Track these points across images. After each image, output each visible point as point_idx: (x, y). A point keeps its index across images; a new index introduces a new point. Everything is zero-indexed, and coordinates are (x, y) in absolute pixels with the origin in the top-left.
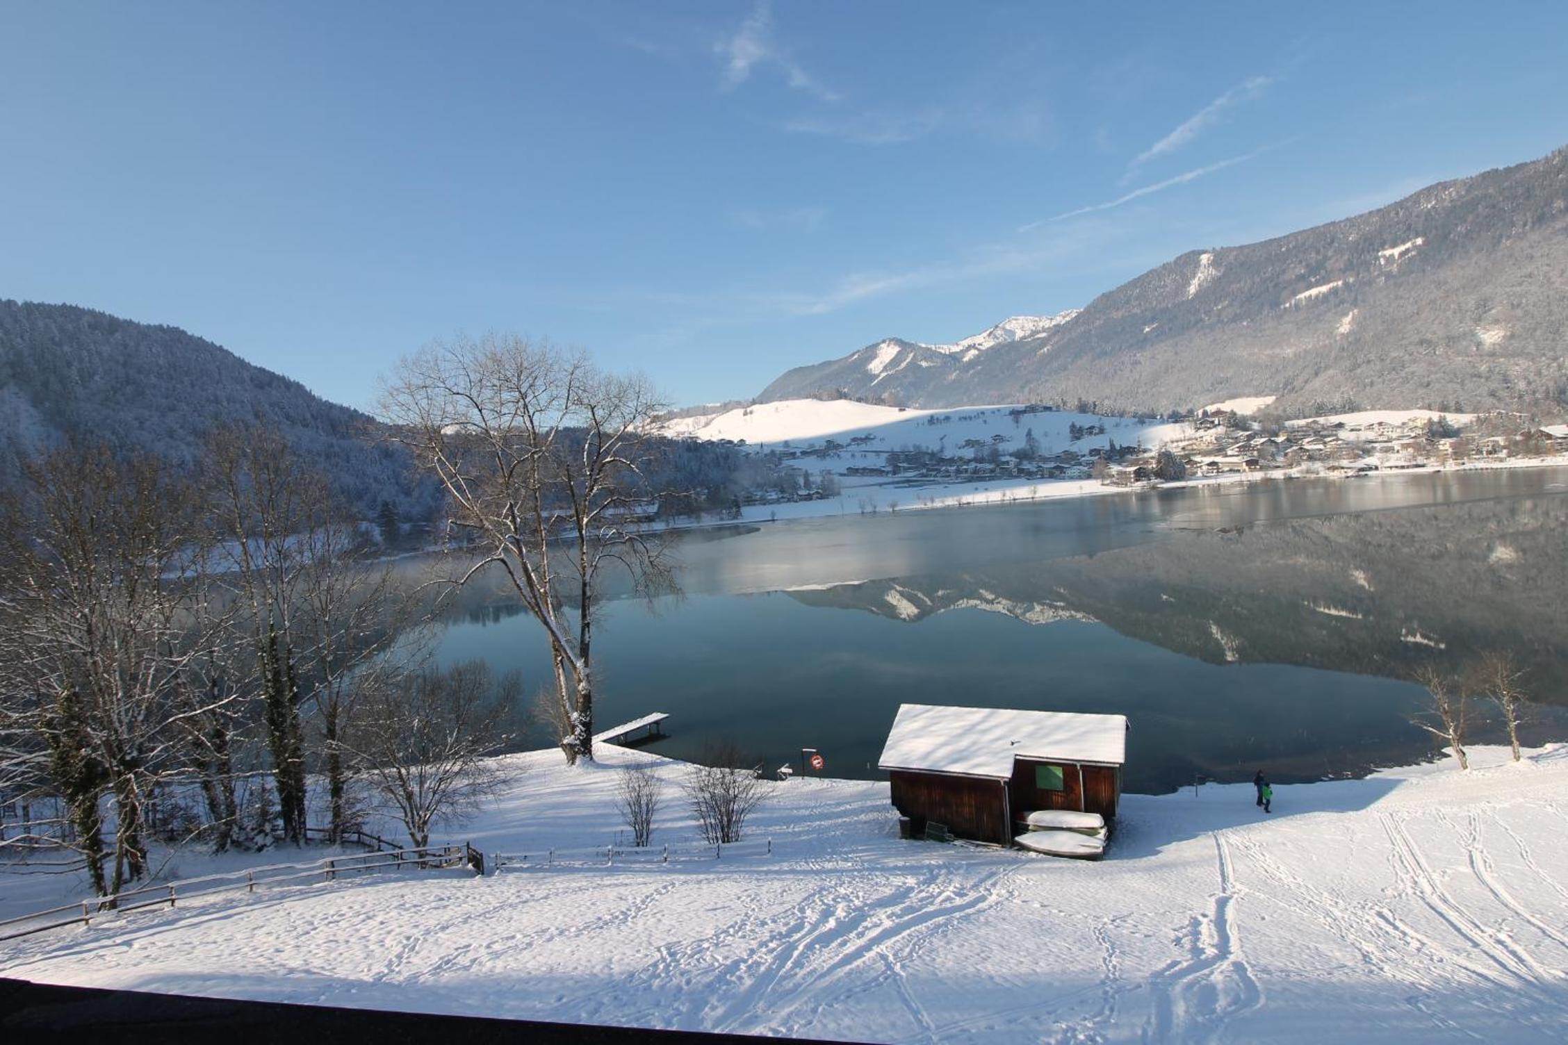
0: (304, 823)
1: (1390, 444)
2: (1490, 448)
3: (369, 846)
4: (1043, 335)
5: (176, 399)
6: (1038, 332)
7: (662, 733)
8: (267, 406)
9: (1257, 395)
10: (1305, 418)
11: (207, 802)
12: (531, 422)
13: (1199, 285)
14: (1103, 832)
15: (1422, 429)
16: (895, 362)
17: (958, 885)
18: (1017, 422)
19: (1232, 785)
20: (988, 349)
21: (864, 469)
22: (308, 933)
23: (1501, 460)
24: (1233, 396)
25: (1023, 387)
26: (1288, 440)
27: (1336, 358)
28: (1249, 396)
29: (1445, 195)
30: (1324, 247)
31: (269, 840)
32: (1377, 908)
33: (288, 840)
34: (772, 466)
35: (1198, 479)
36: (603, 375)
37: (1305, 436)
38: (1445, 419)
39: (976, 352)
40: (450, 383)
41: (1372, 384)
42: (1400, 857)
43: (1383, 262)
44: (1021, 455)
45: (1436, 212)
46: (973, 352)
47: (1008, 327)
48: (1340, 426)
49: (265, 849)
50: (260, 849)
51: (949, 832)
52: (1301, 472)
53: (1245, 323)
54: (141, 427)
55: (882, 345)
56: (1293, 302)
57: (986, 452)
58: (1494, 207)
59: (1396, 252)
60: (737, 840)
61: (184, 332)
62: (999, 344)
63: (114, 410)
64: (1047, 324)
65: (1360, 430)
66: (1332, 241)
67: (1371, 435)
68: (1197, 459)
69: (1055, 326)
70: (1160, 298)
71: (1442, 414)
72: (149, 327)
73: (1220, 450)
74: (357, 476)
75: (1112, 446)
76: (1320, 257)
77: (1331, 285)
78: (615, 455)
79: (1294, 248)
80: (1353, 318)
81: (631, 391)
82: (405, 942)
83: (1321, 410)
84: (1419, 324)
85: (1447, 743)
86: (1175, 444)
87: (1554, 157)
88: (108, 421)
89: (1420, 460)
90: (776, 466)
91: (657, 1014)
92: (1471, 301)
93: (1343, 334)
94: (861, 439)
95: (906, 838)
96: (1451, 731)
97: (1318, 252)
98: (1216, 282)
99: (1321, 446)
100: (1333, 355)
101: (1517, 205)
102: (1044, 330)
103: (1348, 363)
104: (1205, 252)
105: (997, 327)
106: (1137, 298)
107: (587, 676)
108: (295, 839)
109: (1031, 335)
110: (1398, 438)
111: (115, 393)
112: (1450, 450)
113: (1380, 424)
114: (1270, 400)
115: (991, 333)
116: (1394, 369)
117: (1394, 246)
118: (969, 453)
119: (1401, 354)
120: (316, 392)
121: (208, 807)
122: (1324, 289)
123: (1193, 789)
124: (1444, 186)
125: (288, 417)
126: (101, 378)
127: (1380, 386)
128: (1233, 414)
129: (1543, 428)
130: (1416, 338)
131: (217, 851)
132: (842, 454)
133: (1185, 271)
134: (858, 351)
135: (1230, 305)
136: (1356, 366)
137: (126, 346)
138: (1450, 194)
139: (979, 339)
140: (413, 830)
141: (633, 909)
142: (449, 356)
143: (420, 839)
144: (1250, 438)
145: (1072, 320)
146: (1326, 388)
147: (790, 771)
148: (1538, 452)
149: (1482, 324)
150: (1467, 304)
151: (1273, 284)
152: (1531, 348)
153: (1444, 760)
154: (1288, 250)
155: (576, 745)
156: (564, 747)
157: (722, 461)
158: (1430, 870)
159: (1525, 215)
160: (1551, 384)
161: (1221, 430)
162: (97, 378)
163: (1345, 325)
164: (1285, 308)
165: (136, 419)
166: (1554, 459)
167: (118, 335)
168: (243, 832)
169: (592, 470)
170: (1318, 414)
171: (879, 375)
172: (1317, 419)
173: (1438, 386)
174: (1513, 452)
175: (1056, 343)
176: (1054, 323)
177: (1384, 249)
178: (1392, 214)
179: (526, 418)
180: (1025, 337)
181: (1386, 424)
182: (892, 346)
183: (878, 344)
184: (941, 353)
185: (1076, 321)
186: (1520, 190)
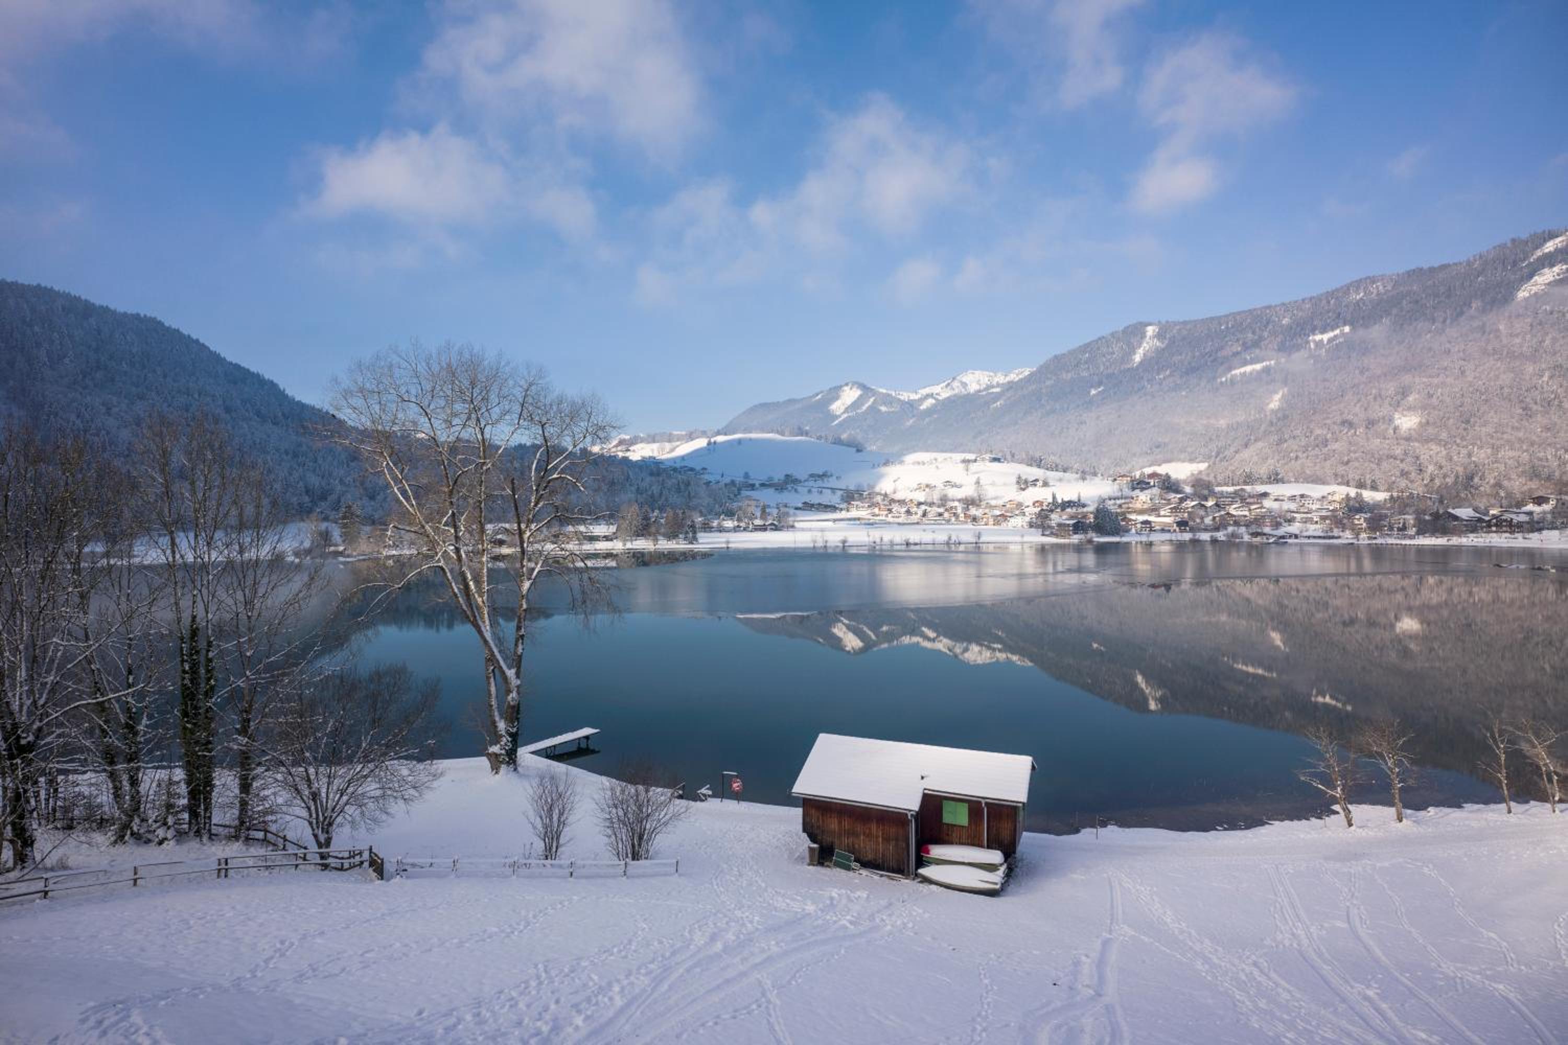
0: (210, 818)
1: (1309, 516)
2: (1401, 525)
3: (274, 845)
4: (998, 390)
5: (147, 388)
6: (993, 387)
7: (591, 748)
8: (239, 402)
9: (1192, 460)
10: (1233, 485)
11: (112, 791)
12: (482, 434)
13: (1144, 354)
14: (1003, 869)
15: (1340, 503)
16: (856, 405)
17: (855, 914)
18: (967, 470)
19: (1131, 830)
20: (945, 399)
21: (820, 504)
22: (181, 932)
23: (1411, 537)
24: (1169, 461)
25: (975, 437)
26: (1217, 505)
27: (1265, 432)
28: (1184, 461)
29: (1373, 289)
30: (1260, 329)
31: (170, 834)
32: (1254, 957)
33: (192, 834)
34: (732, 496)
35: (1132, 535)
36: (556, 394)
37: (1232, 503)
38: (1361, 495)
39: (933, 401)
40: (403, 390)
41: (1297, 458)
42: (1282, 908)
43: (1312, 345)
44: (969, 502)
45: (1364, 304)
46: (930, 401)
47: (964, 380)
48: (1265, 495)
49: (166, 842)
50: (161, 843)
51: (855, 861)
52: (1227, 535)
53: (1184, 393)
54: (108, 411)
55: (846, 388)
56: (1229, 376)
57: (936, 497)
58: (1417, 302)
59: (1325, 337)
60: (646, 858)
61: (160, 323)
62: (955, 395)
63: (81, 393)
64: (1001, 379)
65: (1283, 500)
66: (1268, 323)
67: (1293, 506)
68: (1133, 517)
69: (1009, 382)
70: (1108, 364)
71: (1359, 491)
72: (125, 315)
73: (1154, 510)
74: (323, 477)
75: (1054, 497)
76: (1256, 337)
77: (1264, 364)
78: (562, 472)
79: (1233, 327)
80: (1283, 396)
81: (582, 411)
82: (278, 946)
83: (1249, 479)
84: (1342, 405)
85: (1335, 801)
86: (1113, 502)
87: (1475, 260)
88: (75, 404)
89: (1336, 532)
90: (735, 496)
91: (517, 1033)
92: (1390, 388)
93: (1272, 410)
94: (819, 476)
95: (814, 865)
96: (1339, 789)
97: (1254, 333)
98: (1159, 352)
99: (1247, 513)
100: (1263, 428)
101: (1439, 302)
102: (998, 385)
103: (1276, 438)
104: (1150, 324)
105: (954, 379)
106: (1086, 363)
107: (518, 687)
108: (198, 833)
109: (985, 389)
110: (1316, 511)
111: (85, 377)
112: (1364, 525)
113: (1302, 496)
114: (1203, 466)
115: (948, 384)
116: (1317, 446)
117: (1323, 331)
118: (921, 496)
119: (1325, 432)
120: (289, 392)
121: (111, 796)
122: (1258, 367)
123: (1095, 830)
124: (1373, 280)
125: (258, 413)
126: (71, 361)
127: (1304, 460)
128: (1168, 477)
129: (1450, 510)
130: (1339, 419)
131: (115, 842)
132: (799, 489)
133: (1132, 341)
134: (822, 392)
135: (1171, 375)
136: (1281, 441)
137: (99, 332)
138: (1377, 287)
139: (936, 389)
140: (316, 831)
141: (523, 923)
142: (404, 364)
143: (323, 841)
144: (1182, 500)
145: (1025, 378)
146: (1255, 458)
147: (710, 793)
148: (1444, 531)
149: (1400, 409)
150: (1387, 390)
151: (1212, 358)
152: (1444, 435)
153: (1333, 817)
154: (1227, 328)
155: (501, 754)
156: (489, 756)
157: (682, 487)
158: (1308, 923)
159: (1445, 312)
160: (1460, 470)
161: (1156, 491)
162: (67, 361)
163: (1275, 402)
164: (1221, 383)
165: (103, 404)
166: (1460, 540)
167: (92, 321)
168: (145, 824)
169: (538, 486)
170: (1246, 483)
171: (840, 416)
172: (1244, 487)
173: (1357, 464)
174: (1422, 531)
175: (1009, 398)
176: (1008, 379)
177: (1314, 334)
178: (1324, 302)
179: (477, 429)
180: (980, 391)
181: (1308, 496)
182: (854, 389)
183: (841, 387)
184: (899, 400)
185: (1029, 379)
186: (1442, 289)
